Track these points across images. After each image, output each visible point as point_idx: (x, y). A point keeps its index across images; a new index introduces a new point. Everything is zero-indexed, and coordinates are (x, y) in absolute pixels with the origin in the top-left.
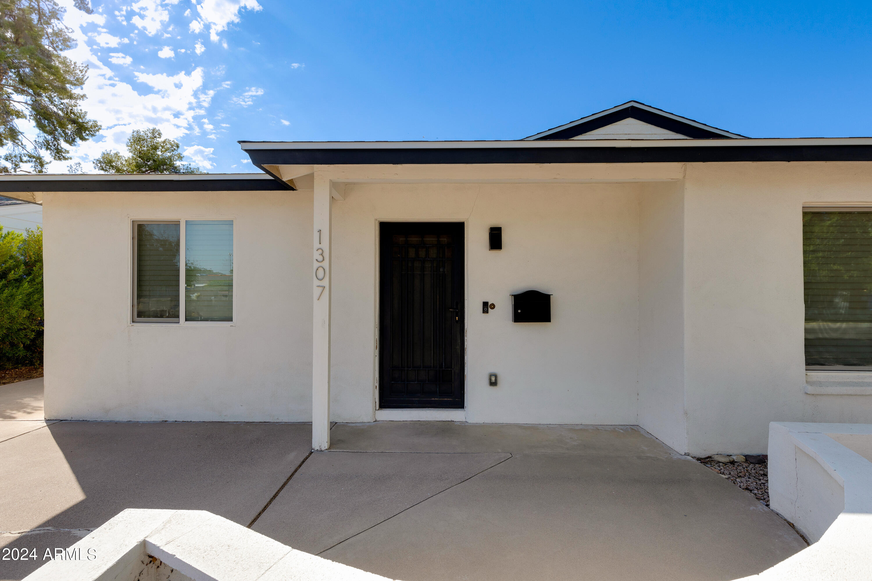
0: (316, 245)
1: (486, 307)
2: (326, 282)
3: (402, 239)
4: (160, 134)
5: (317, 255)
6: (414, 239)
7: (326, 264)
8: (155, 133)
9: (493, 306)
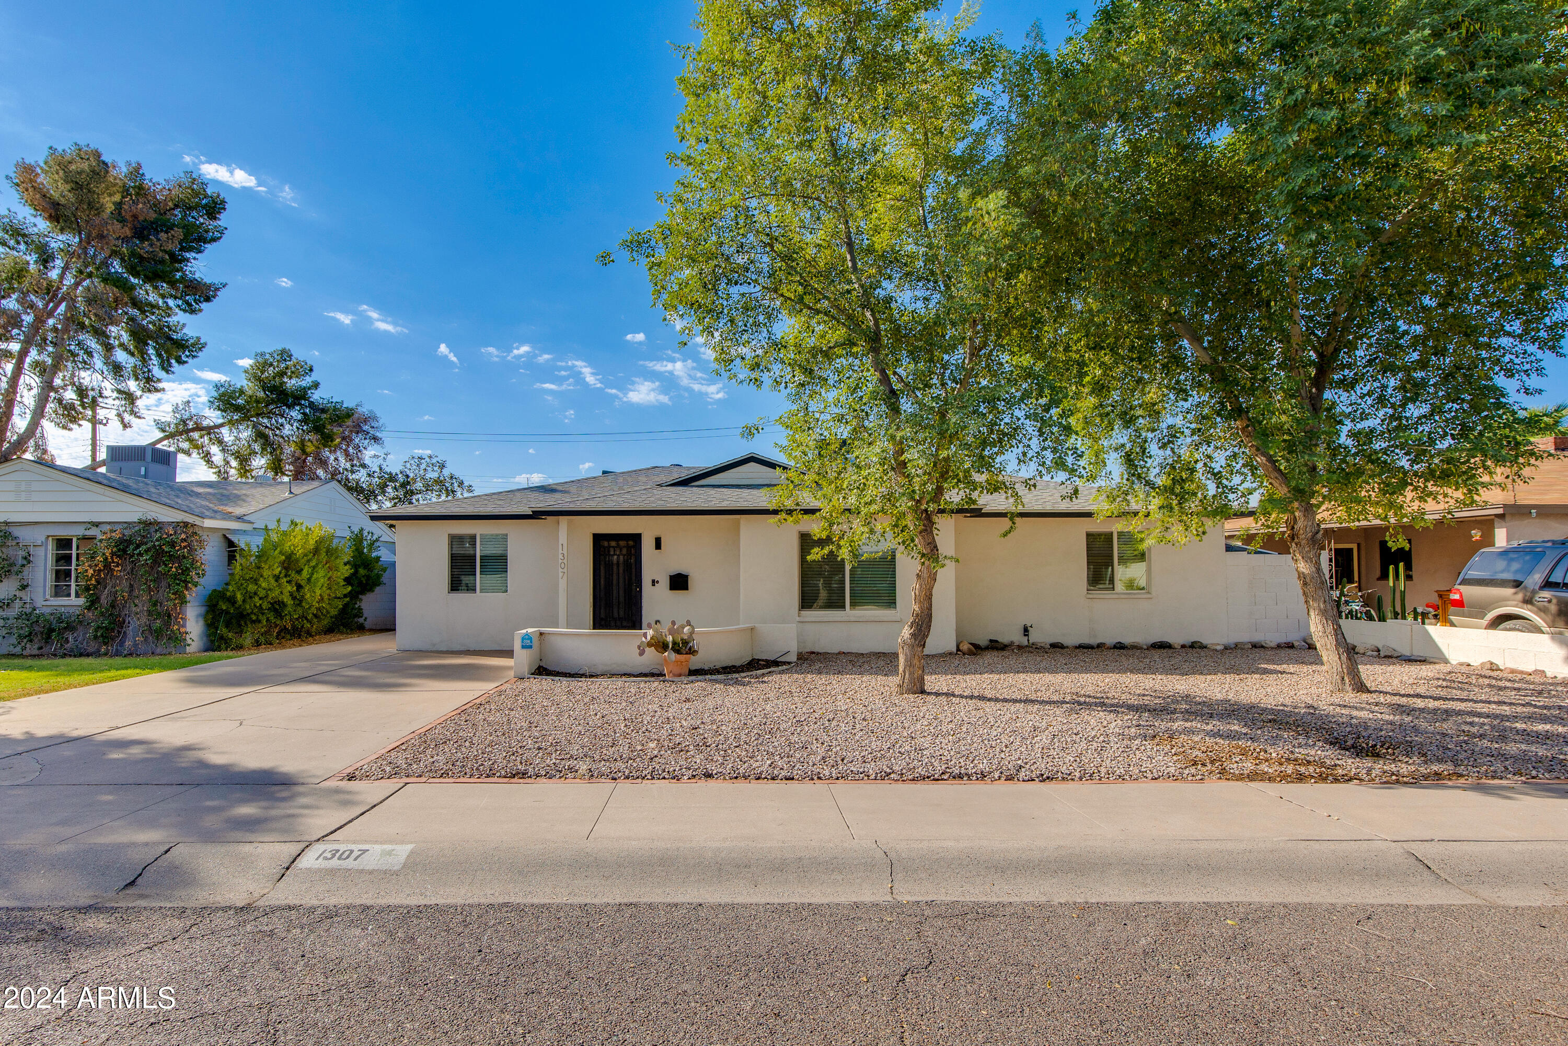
0: (561, 551)
1: (654, 582)
2: (565, 570)
3: (606, 544)
4: (290, 356)
5: (561, 556)
6: (613, 544)
7: (565, 561)
8: (285, 355)
9: (658, 582)
